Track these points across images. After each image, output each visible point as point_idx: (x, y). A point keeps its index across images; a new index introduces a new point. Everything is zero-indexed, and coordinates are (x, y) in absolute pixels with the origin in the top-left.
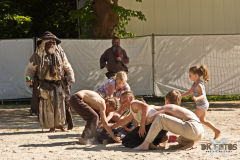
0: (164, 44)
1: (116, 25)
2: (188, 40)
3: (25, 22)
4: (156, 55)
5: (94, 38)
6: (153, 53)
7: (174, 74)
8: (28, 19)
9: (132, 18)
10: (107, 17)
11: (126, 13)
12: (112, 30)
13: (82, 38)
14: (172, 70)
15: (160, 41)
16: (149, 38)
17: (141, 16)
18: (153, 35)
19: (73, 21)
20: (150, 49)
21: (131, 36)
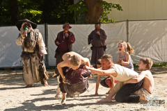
0: (135, 27)
1: (101, 14)
2: (152, 24)
3: (38, 14)
4: (129, 35)
5: (86, 23)
6: (128, 33)
7: (142, 47)
8: (39, 12)
9: (113, 9)
10: (95, 8)
11: (108, 6)
12: (98, 18)
13: (77, 24)
14: (141, 44)
15: (132, 25)
16: (125, 23)
17: (119, 7)
18: (127, 21)
19: (71, 12)
20: (125, 30)
21: (112, 22)
